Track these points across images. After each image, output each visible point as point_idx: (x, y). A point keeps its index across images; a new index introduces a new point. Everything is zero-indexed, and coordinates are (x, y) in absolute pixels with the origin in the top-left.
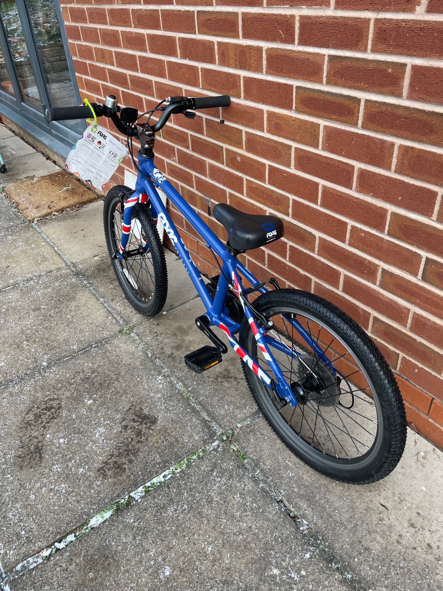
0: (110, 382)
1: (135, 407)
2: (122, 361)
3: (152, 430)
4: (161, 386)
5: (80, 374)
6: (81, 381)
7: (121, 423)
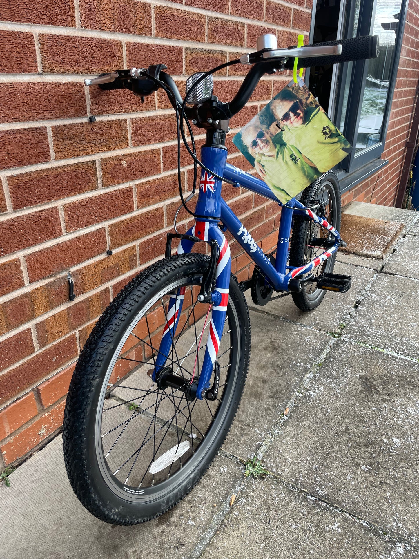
0: (355, 437)
1: (363, 398)
2: (315, 443)
3: (373, 376)
4: (322, 389)
5: (373, 480)
6: (382, 470)
7: (389, 400)
